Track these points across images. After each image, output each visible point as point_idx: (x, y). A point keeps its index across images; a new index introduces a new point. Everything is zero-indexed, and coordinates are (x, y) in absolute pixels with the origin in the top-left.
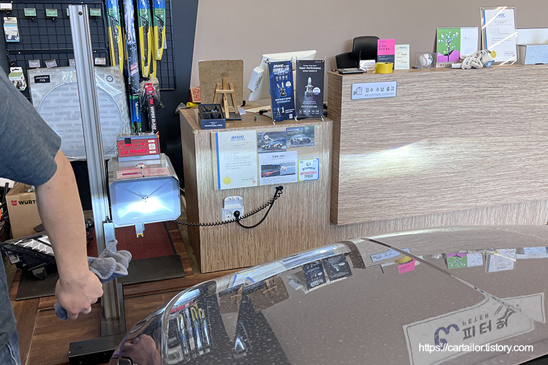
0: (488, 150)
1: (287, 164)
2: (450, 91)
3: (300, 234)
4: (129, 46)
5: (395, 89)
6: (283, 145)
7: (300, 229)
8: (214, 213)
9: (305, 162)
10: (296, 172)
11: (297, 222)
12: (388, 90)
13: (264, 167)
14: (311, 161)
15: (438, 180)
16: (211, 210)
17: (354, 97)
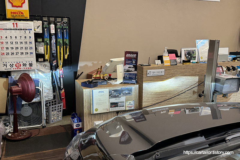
1: (121, 102)
2: (185, 73)
4: (53, 53)
5: (164, 72)
6: (120, 95)
8: (90, 124)
9: (129, 102)
10: (125, 106)
12: (161, 72)
13: (112, 104)
14: (131, 101)
16: (89, 122)
17: (148, 75)
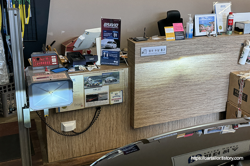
0: (219, 81)
1: (103, 94)
3: (111, 134)
5: (166, 50)
6: (100, 83)
7: (112, 131)
8: (56, 126)
9: (114, 93)
11: (110, 127)
12: (162, 50)
14: (118, 92)
15: (191, 99)
16: (54, 124)
17: (142, 55)
